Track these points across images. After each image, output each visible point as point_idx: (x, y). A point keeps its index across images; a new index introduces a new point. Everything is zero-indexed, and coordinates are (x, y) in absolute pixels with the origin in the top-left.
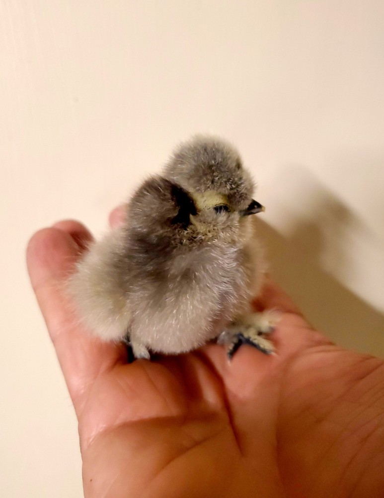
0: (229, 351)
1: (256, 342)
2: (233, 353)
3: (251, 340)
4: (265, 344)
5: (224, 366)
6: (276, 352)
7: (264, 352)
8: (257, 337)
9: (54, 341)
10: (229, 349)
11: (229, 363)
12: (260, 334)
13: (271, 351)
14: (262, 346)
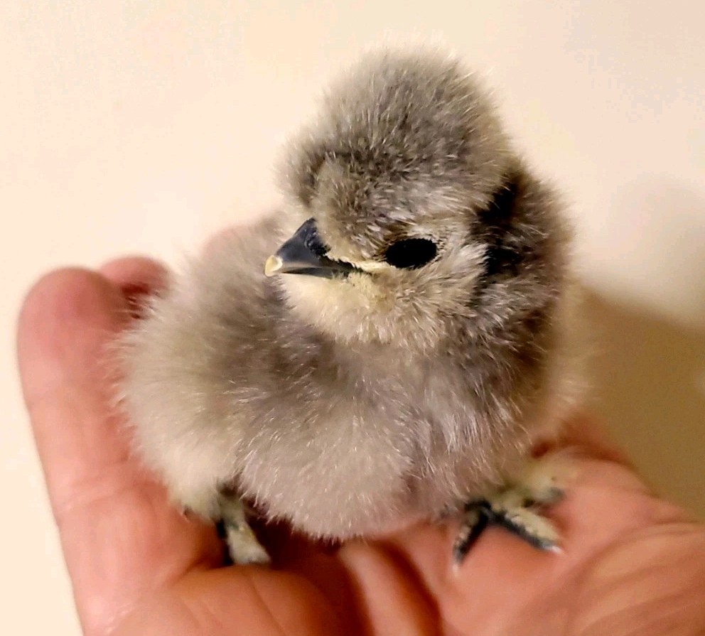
0: (458, 543)
1: (517, 520)
2: (465, 549)
3: (507, 516)
4: (536, 525)
5: (442, 576)
6: (560, 545)
7: (535, 542)
8: (521, 511)
9: (59, 521)
10: (458, 538)
11: (455, 569)
12: (529, 503)
13: (552, 543)
14: (530, 530)
